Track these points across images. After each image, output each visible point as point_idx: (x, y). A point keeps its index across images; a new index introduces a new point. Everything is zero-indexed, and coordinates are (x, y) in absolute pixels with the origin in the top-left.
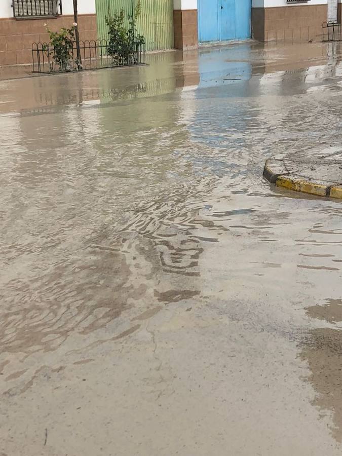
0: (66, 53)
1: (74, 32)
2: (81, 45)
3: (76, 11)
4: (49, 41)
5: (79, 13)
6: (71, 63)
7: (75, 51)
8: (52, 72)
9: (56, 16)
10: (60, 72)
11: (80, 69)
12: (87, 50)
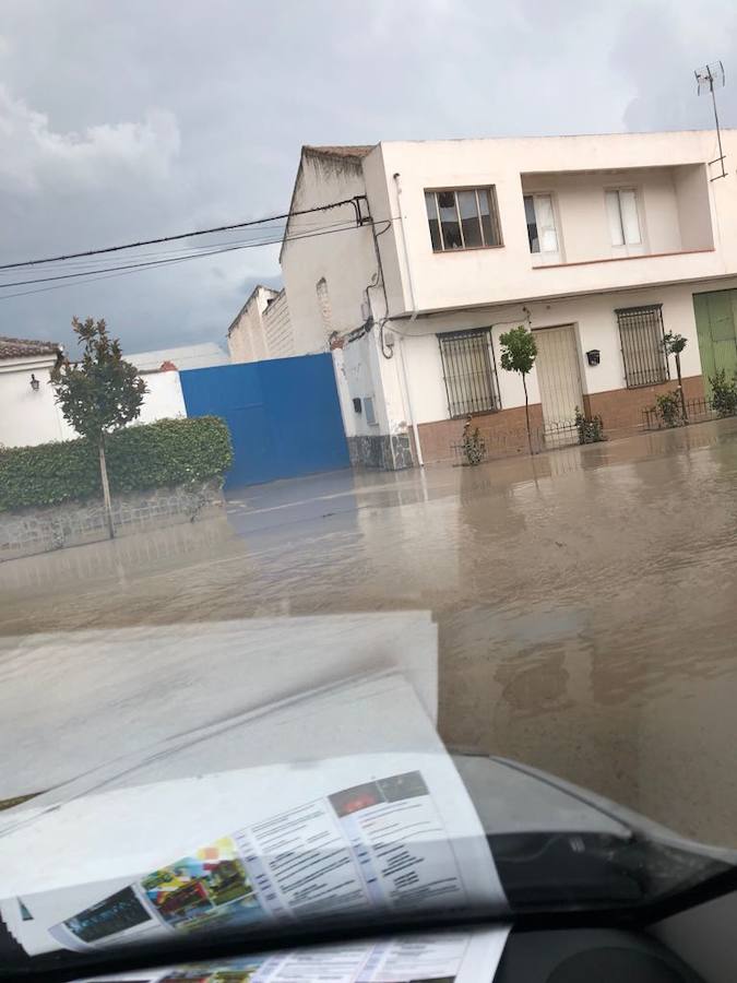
0: (672, 411)
1: (679, 393)
2: (686, 403)
3: (679, 375)
4: (656, 403)
5: (683, 376)
6: (677, 420)
7: (680, 409)
8: (660, 429)
9: (665, 381)
10: (668, 428)
11: (687, 424)
12: (697, 407)
